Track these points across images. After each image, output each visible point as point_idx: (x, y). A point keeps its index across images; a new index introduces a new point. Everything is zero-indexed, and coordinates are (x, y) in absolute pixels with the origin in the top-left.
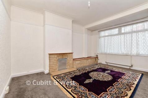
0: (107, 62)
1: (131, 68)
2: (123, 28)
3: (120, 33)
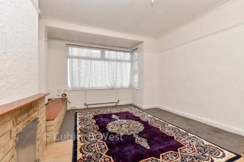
0: (87, 103)
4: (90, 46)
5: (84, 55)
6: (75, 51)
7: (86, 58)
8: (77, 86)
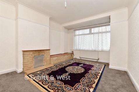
0: (81, 57)
1: (98, 61)
2: (93, 29)
3: (90, 33)
4: (84, 28)
5: (81, 33)
6: (77, 32)
7: (82, 35)
8: (78, 48)
